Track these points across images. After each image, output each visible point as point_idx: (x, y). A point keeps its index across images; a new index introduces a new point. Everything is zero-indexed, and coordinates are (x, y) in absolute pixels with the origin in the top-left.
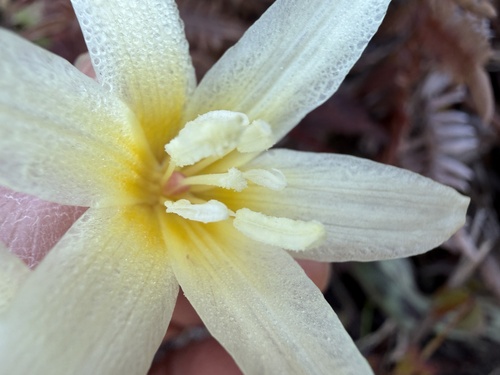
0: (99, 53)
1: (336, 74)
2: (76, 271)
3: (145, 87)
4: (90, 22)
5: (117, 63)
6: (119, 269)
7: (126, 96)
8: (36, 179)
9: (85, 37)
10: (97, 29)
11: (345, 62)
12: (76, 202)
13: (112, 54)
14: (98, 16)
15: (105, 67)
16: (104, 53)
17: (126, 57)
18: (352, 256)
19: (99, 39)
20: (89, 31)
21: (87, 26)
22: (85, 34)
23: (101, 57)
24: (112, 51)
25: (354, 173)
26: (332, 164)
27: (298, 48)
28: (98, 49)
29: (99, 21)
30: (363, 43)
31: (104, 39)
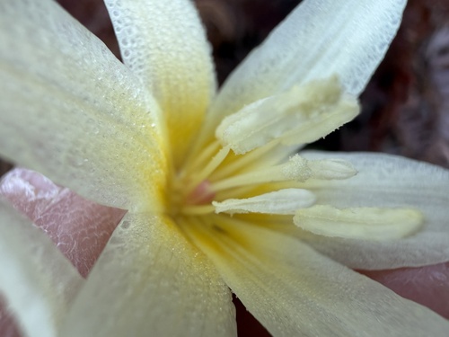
0: (129, 45)
1: (361, 74)
2: (130, 292)
3: (175, 83)
4: (121, 14)
5: (148, 56)
6: (176, 284)
7: (156, 91)
8: (74, 170)
9: (115, 28)
10: (128, 21)
11: (368, 63)
12: (115, 203)
13: (143, 47)
14: (128, 10)
15: (135, 60)
16: (135, 45)
17: (157, 51)
18: (404, 261)
19: (130, 31)
20: (119, 22)
21: (117, 18)
22: (116, 25)
23: (132, 49)
24: (143, 43)
25: (390, 171)
26: (365, 164)
27: (322, 50)
28: (129, 41)
29: (129, 14)
30: (383, 45)
31: (135, 31)
